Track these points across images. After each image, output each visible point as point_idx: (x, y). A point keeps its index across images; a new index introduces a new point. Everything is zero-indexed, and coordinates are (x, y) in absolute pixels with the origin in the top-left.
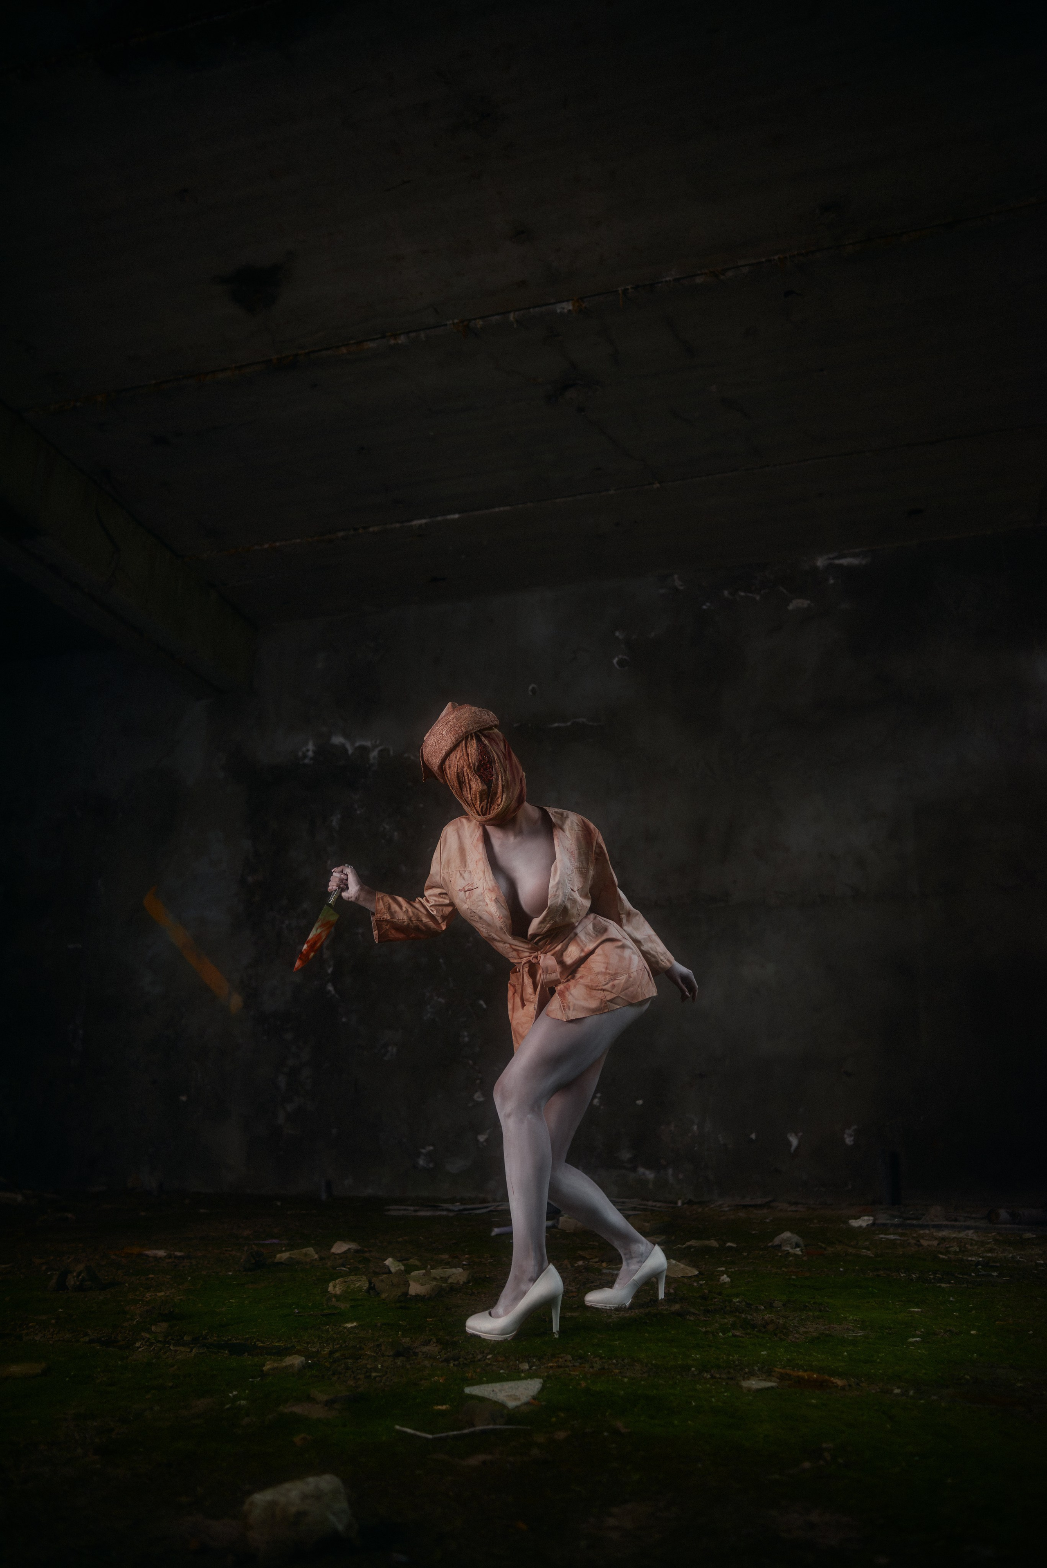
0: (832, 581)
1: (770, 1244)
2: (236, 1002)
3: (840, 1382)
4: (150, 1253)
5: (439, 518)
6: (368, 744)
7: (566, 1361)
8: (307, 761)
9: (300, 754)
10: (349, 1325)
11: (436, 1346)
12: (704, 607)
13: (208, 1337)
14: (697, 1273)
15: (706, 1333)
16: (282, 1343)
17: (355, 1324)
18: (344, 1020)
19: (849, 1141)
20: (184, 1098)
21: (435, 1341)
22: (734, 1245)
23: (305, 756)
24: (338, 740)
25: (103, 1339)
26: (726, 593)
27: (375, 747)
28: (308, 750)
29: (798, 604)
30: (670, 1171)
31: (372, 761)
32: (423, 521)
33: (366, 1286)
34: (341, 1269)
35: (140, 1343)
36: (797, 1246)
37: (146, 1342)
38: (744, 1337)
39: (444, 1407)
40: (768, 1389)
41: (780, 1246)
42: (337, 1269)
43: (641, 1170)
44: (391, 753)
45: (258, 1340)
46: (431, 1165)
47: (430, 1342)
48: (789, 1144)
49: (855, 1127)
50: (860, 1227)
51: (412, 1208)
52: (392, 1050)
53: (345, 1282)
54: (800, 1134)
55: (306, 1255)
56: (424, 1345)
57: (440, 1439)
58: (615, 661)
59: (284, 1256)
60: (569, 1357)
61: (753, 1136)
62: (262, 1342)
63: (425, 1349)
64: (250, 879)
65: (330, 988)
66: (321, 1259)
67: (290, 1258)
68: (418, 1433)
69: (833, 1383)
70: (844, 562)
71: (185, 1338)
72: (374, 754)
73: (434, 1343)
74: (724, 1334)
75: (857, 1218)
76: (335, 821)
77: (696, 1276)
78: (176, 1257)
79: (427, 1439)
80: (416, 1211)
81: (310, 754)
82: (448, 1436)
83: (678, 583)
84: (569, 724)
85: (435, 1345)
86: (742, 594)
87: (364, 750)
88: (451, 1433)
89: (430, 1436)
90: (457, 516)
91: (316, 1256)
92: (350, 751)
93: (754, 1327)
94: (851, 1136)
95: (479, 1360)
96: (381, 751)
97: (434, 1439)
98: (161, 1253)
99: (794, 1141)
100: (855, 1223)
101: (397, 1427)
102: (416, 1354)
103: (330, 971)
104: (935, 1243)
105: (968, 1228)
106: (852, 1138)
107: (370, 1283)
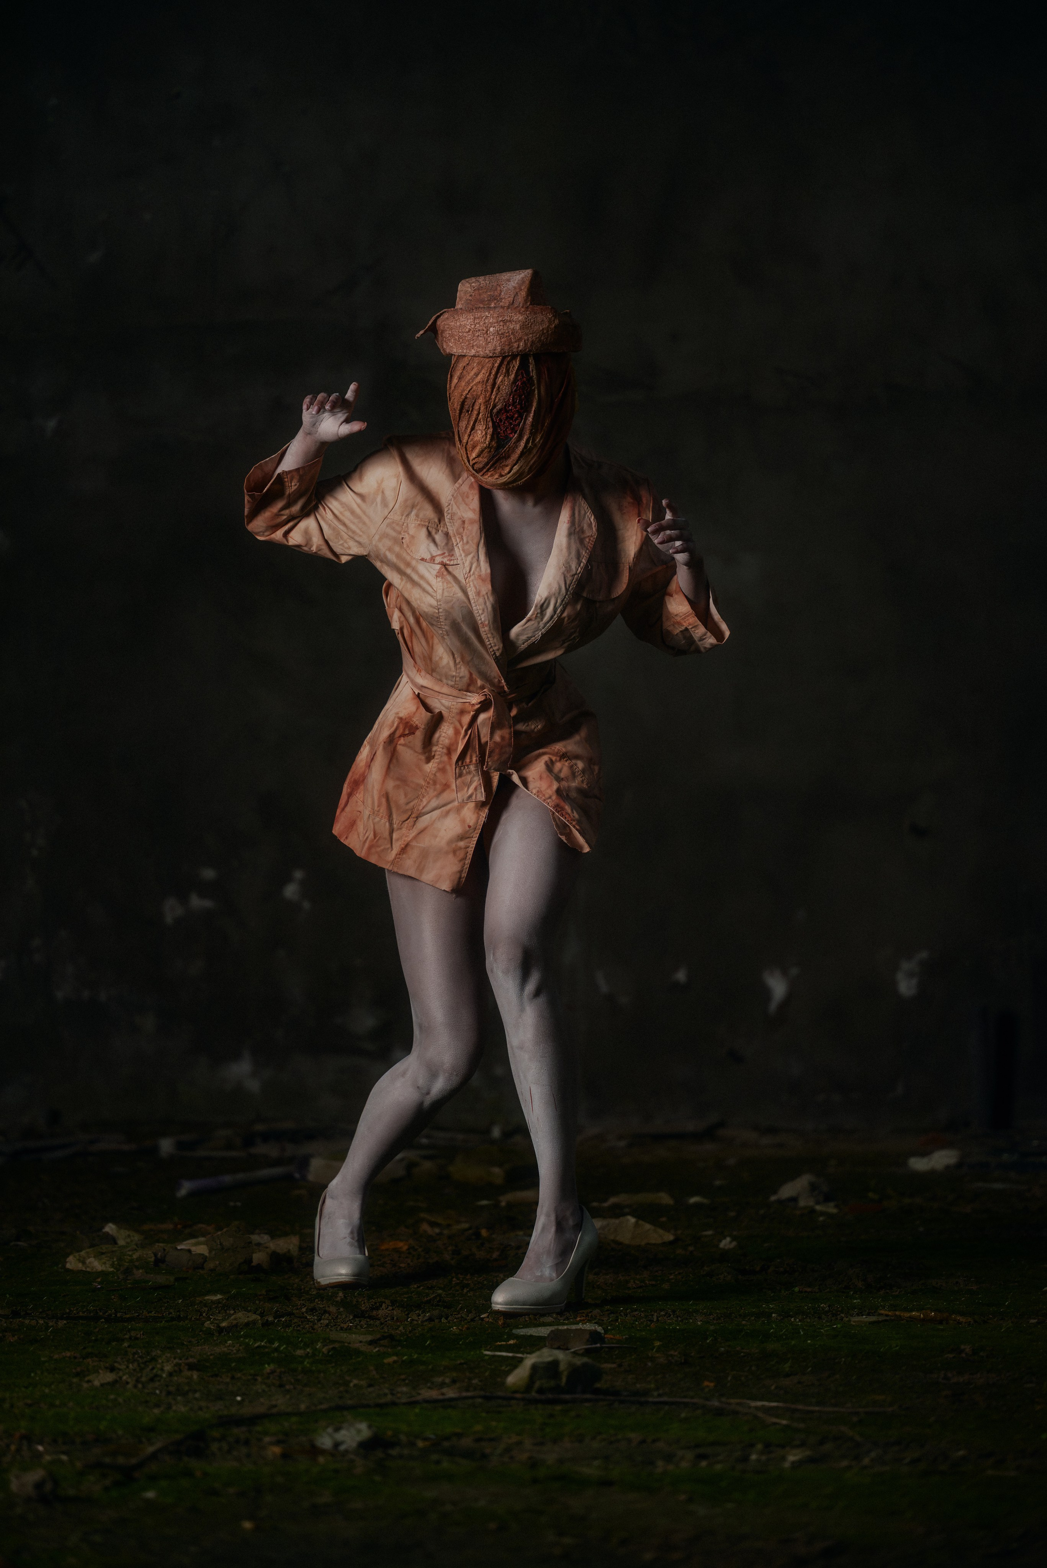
1: (773, 1198)
11: (393, 1309)
14: (670, 1237)
19: (906, 987)
36: (826, 1200)
41: (792, 1200)
47: (381, 1306)
48: (766, 993)
49: (924, 955)
50: (932, 1172)
54: (794, 971)
61: (680, 976)
75: (924, 1153)
77: (671, 1243)
85: (390, 1308)
94: (911, 975)
99: (777, 987)
100: (919, 1164)
101: (485, 1355)
106: (914, 981)
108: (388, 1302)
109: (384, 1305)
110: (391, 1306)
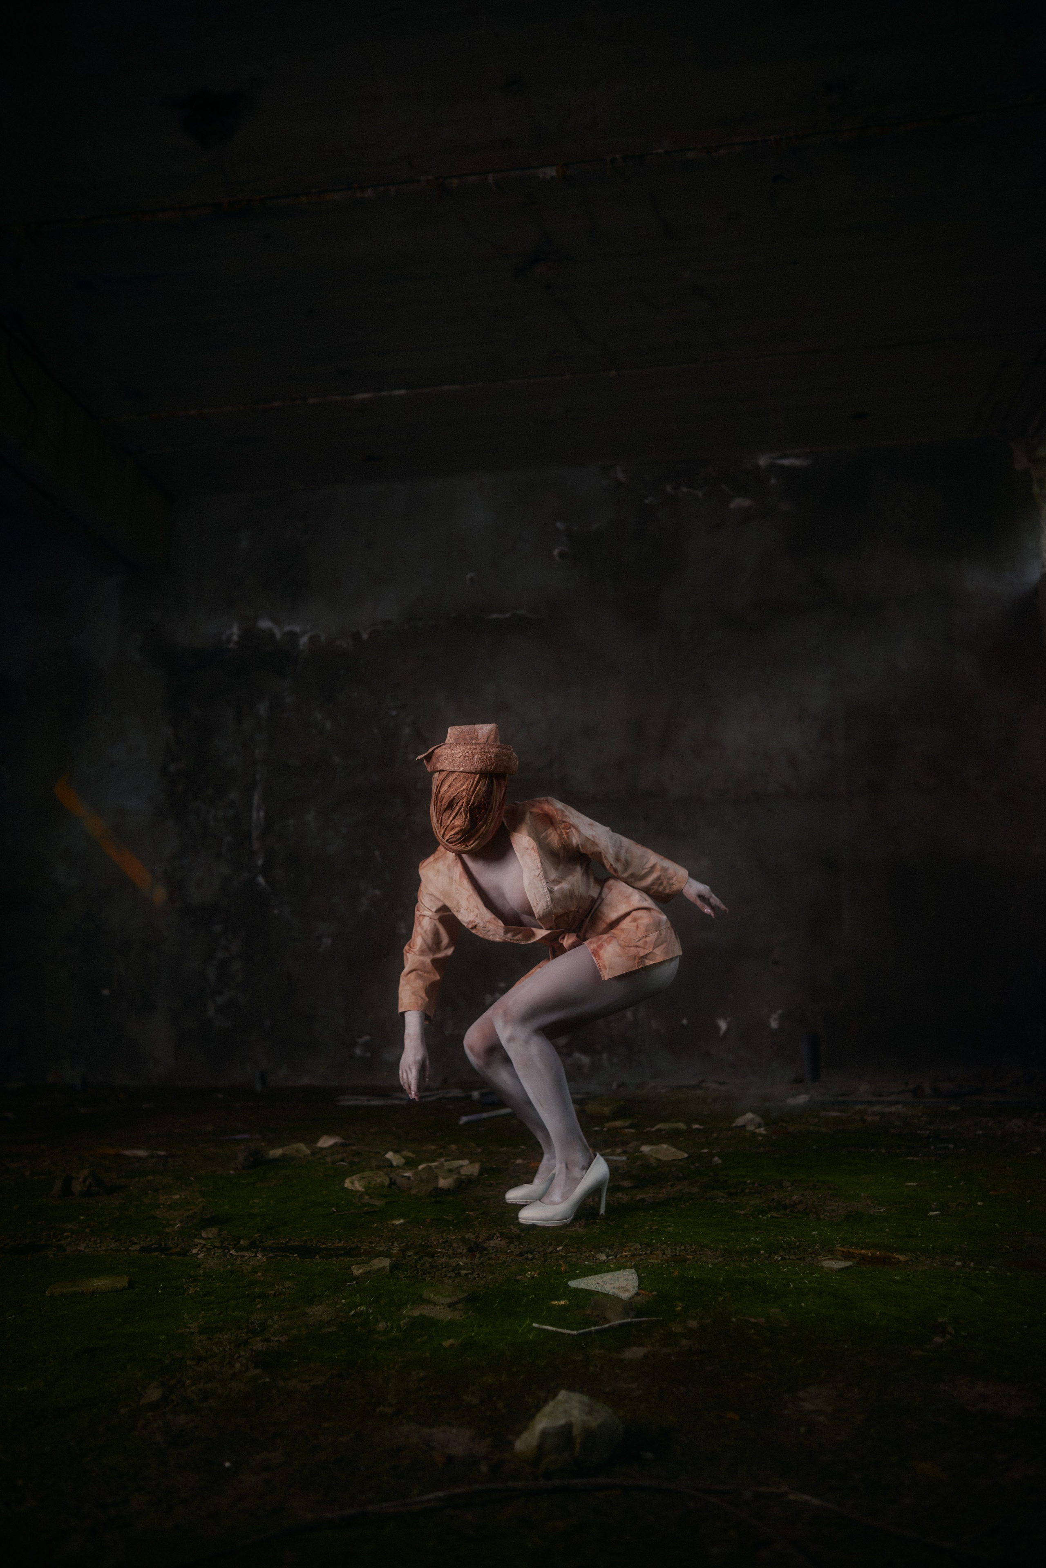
0: (773, 481)
1: (734, 1125)
2: (160, 894)
3: (902, 1258)
4: (128, 1153)
5: (384, 393)
6: (297, 629)
7: (636, 1249)
8: (231, 645)
9: (224, 638)
10: (398, 1222)
11: (501, 1240)
12: (647, 501)
13: (264, 1241)
14: (686, 1155)
15: (745, 1215)
16: (344, 1243)
17: (402, 1221)
18: (276, 912)
19: (774, 1024)
20: (106, 992)
21: (499, 1236)
22: (702, 1127)
23: (229, 640)
24: (265, 624)
25: (153, 1246)
26: (669, 488)
27: (304, 633)
28: (232, 634)
29: (740, 502)
30: (605, 1056)
31: (301, 647)
32: (366, 396)
33: (387, 1182)
34: (340, 1164)
35: (197, 1249)
36: (759, 1126)
37: (202, 1248)
38: (782, 1218)
39: (563, 1302)
40: (848, 1268)
41: (744, 1126)
42: (338, 1163)
43: (577, 1055)
44: (323, 638)
45: (318, 1242)
46: (368, 1054)
47: (493, 1237)
48: (718, 1028)
49: (780, 1012)
50: (800, 1105)
51: (364, 1098)
52: (327, 941)
53: (363, 1178)
54: (729, 1019)
55: (298, 1151)
56: (488, 1240)
57: (583, 1334)
58: (556, 552)
59: (277, 1152)
60: (638, 1245)
61: (685, 1022)
62: (323, 1243)
63: (492, 1243)
64: (172, 768)
65: (261, 880)
66: (313, 1154)
67: (284, 1155)
68: (560, 1330)
69: (896, 1259)
70: (786, 462)
71: (242, 1242)
72: (304, 640)
73: (498, 1237)
74: (763, 1216)
75: (795, 1097)
76: (263, 709)
77: (686, 1158)
78: (159, 1157)
79: (573, 1336)
80: (368, 1100)
81: (235, 638)
82: (591, 1331)
83: (621, 476)
84: (508, 615)
85: (499, 1239)
86: (684, 489)
87: (293, 636)
88: (593, 1328)
89: (575, 1332)
90: (402, 392)
91: (308, 1152)
92: (278, 635)
93: (785, 1207)
94: (775, 1020)
95: (551, 1253)
96: (311, 638)
97: (578, 1334)
98: (141, 1153)
99: (723, 1025)
100: (792, 1101)
101: (535, 1325)
102: (485, 1249)
103: (260, 862)
104: (877, 1118)
105: (896, 1103)
106: (777, 1022)
107: (391, 1179)
108: (498, 1235)
109: (495, 1238)
110: (500, 1237)
